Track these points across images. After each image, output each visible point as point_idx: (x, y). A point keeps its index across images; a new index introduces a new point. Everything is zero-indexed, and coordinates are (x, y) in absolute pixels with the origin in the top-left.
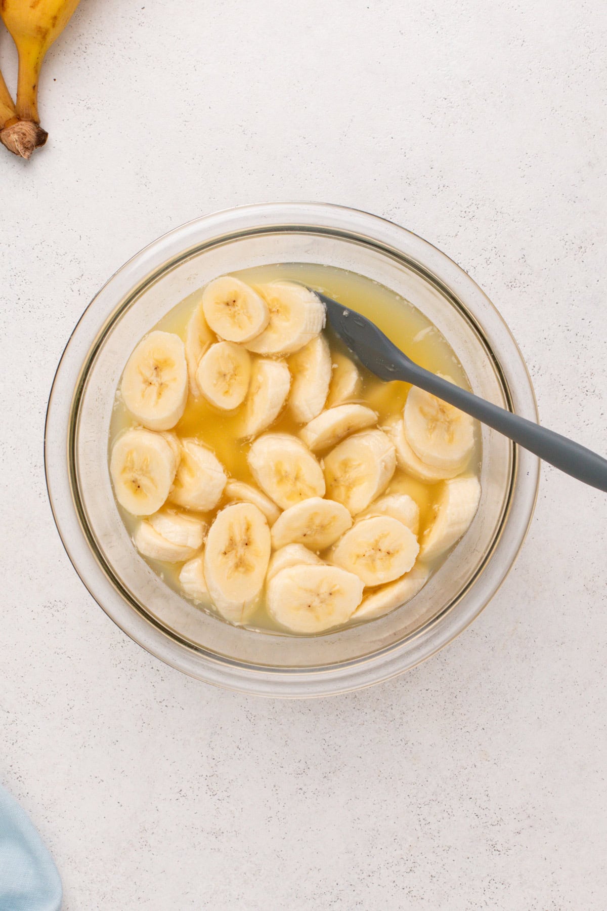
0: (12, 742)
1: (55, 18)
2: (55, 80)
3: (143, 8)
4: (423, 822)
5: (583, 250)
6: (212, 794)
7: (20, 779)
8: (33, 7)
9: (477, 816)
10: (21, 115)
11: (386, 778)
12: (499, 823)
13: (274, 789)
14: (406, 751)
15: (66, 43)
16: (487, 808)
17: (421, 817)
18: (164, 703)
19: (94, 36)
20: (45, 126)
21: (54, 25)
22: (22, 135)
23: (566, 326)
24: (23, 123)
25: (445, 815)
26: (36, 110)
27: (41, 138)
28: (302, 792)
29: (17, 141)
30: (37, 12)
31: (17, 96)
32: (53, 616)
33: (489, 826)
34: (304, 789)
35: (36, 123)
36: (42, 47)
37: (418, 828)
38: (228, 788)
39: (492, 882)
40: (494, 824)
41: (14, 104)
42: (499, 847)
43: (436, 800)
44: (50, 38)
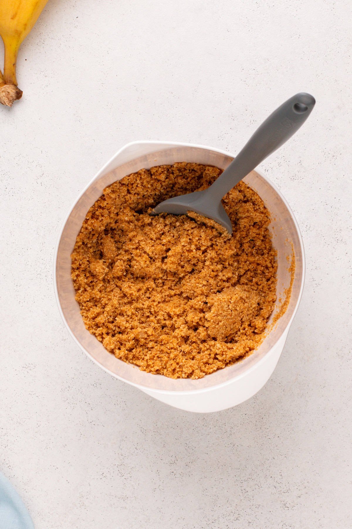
0: (5, 446)
1: (26, 25)
2: (26, 60)
3: (77, 17)
4: (244, 491)
5: (335, 157)
6: (121, 475)
7: (9, 467)
8: (12, 18)
9: (275, 487)
10: (6, 81)
11: (222, 466)
12: (288, 491)
13: (157, 472)
14: (233, 450)
15: (32, 38)
16: (281, 483)
17: (243, 488)
18: (93, 423)
19: (49, 35)
20: (21, 87)
21: (25, 29)
22: (7, 93)
23: (325, 202)
24: (8, 86)
25: (257, 487)
26: (15, 78)
27: (19, 95)
28: (173, 474)
29: (4, 96)
30: (15, 22)
31: (4, 70)
32: (28, 373)
33: (282, 493)
34: (175, 472)
35: (16, 85)
36: (18, 41)
37: (241, 494)
38: (130, 472)
39: (284, 525)
40: (285, 492)
41: (2, 74)
42: (288, 505)
43: (251, 478)
44: (22, 36)
